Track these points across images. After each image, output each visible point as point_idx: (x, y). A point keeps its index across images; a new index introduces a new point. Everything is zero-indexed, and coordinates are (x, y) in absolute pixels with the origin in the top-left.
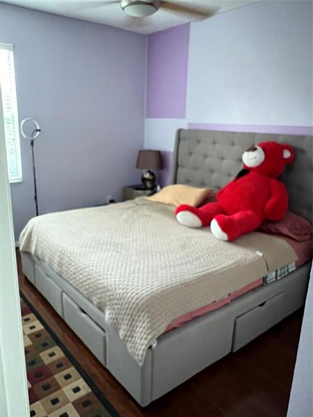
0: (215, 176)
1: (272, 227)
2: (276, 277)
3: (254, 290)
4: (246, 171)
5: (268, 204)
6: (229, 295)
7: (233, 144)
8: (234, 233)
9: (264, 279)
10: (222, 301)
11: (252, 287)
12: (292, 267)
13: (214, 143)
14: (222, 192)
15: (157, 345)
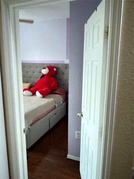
0: (32, 79)
1: (54, 92)
2: (58, 106)
3: (53, 110)
4: (43, 76)
5: (52, 85)
6: (47, 112)
7: (37, 67)
8: (44, 95)
9: (55, 106)
10: (45, 113)
11: (52, 109)
12: (62, 102)
13: (30, 67)
14: (36, 83)
15: (31, 127)
